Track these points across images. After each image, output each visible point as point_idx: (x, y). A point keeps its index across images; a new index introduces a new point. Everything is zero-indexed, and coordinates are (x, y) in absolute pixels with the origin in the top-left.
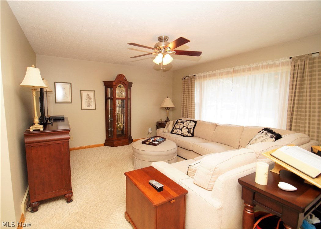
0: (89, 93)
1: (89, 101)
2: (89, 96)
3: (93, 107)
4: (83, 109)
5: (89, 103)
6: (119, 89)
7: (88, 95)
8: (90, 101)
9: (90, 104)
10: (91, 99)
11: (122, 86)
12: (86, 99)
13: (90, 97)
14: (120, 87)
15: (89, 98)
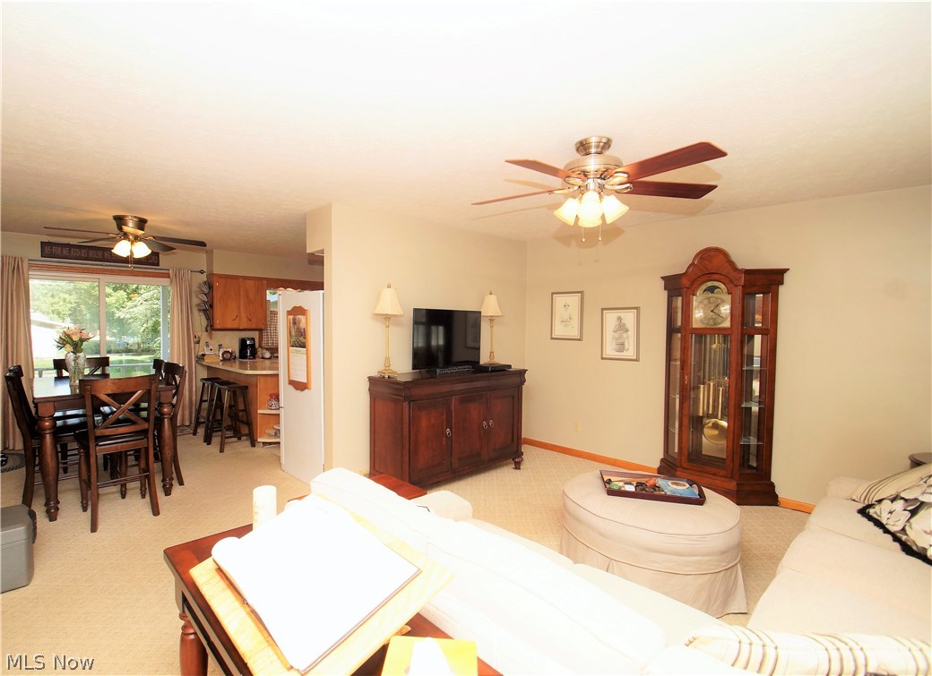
0: (622, 314)
1: (621, 337)
2: (623, 322)
3: (630, 353)
4: (604, 356)
5: (620, 341)
6: (709, 298)
7: (619, 319)
8: (625, 335)
9: (623, 344)
10: (627, 331)
11: (722, 286)
12: (615, 332)
13: (624, 324)
14: (712, 292)
15: (621, 327)
